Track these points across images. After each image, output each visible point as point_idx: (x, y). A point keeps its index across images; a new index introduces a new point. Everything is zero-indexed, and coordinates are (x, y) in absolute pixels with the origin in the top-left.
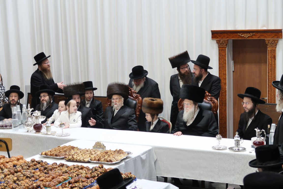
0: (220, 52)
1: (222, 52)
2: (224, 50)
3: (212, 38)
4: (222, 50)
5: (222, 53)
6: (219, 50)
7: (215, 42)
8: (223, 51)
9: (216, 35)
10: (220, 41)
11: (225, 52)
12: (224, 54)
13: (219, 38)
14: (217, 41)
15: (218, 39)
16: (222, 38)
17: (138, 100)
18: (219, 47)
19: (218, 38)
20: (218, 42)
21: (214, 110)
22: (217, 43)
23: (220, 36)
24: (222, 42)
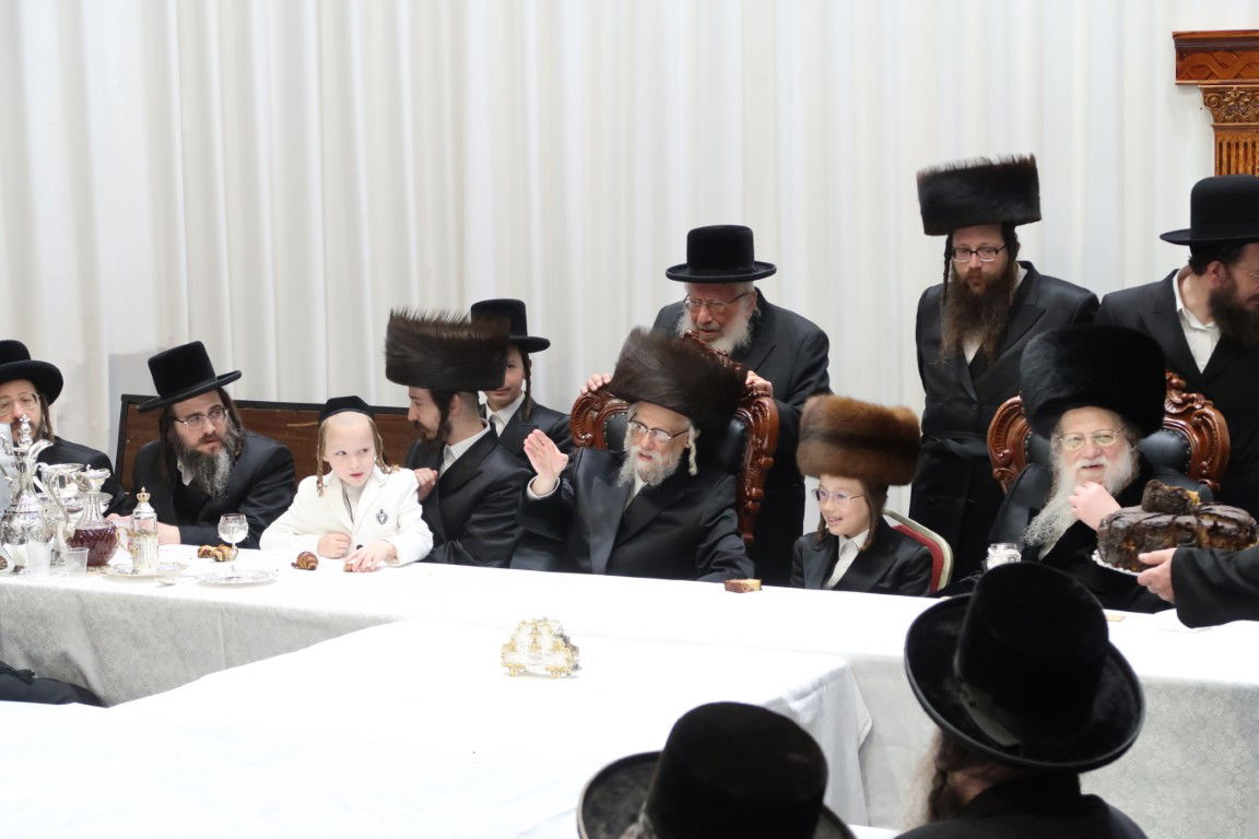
0: (1225, 159)
1: (1237, 156)
2: (1246, 145)
3: (1182, 74)
4: (1237, 145)
5: (1233, 160)
6: (1219, 147)
7: (1194, 98)
8: (1241, 152)
9: (1201, 58)
10: (1223, 93)
11: (1250, 155)
12: (1250, 168)
13: (1218, 78)
14: (1206, 91)
15: (1213, 83)
16: (1235, 78)
17: (755, 416)
18: (1214, 127)
19: (1211, 75)
20: (1214, 101)
21: (1204, 468)
22: (1207, 103)
23: (1224, 66)
24: (1237, 100)
